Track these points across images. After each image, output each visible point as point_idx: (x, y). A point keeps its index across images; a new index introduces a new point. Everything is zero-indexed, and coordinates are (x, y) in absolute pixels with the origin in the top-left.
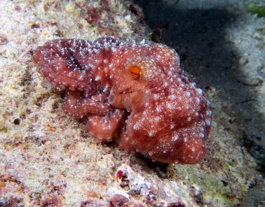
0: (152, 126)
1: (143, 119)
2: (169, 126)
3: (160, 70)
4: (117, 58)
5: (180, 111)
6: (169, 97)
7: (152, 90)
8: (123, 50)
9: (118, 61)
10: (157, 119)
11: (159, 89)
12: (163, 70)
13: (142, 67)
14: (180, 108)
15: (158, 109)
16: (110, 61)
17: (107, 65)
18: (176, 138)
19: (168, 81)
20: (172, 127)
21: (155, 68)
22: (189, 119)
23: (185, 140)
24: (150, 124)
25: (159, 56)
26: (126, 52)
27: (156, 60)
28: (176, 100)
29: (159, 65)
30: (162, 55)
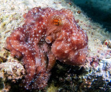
0: (66, 48)
1: (62, 45)
2: (74, 48)
3: (68, 21)
4: (46, 19)
5: (79, 41)
6: (73, 34)
7: (66, 30)
8: (48, 15)
9: (47, 20)
10: (68, 45)
11: (69, 30)
12: (69, 21)
13: (59, 19)
14: (79, 40)
15: (69, 40)
16: (43, 22)
17: (42, 24)
18: (76, 54)
19: (72, 26)
20: (76, 48)
21: (66, 19)
22: (83, 44)
23: (80, 55)
24: (65, 47)
25: (66, 14)
26: (49, 15)
27: (65, 16)
28: (76, 35)
29: (67, 18)
30: (68, 14)
